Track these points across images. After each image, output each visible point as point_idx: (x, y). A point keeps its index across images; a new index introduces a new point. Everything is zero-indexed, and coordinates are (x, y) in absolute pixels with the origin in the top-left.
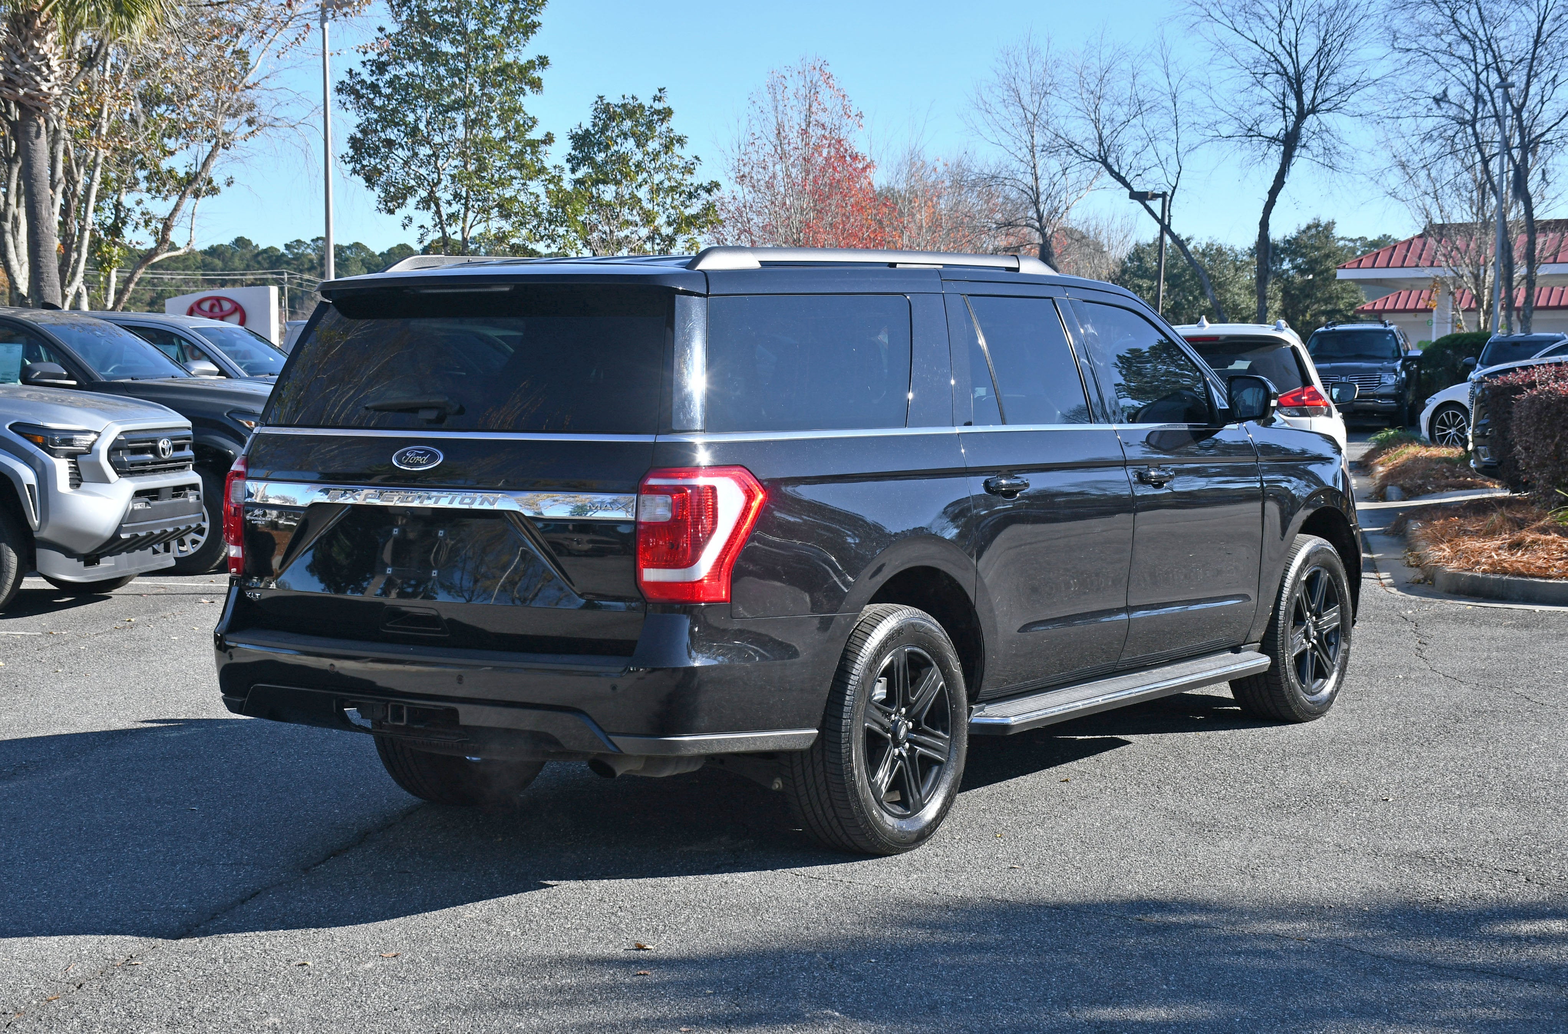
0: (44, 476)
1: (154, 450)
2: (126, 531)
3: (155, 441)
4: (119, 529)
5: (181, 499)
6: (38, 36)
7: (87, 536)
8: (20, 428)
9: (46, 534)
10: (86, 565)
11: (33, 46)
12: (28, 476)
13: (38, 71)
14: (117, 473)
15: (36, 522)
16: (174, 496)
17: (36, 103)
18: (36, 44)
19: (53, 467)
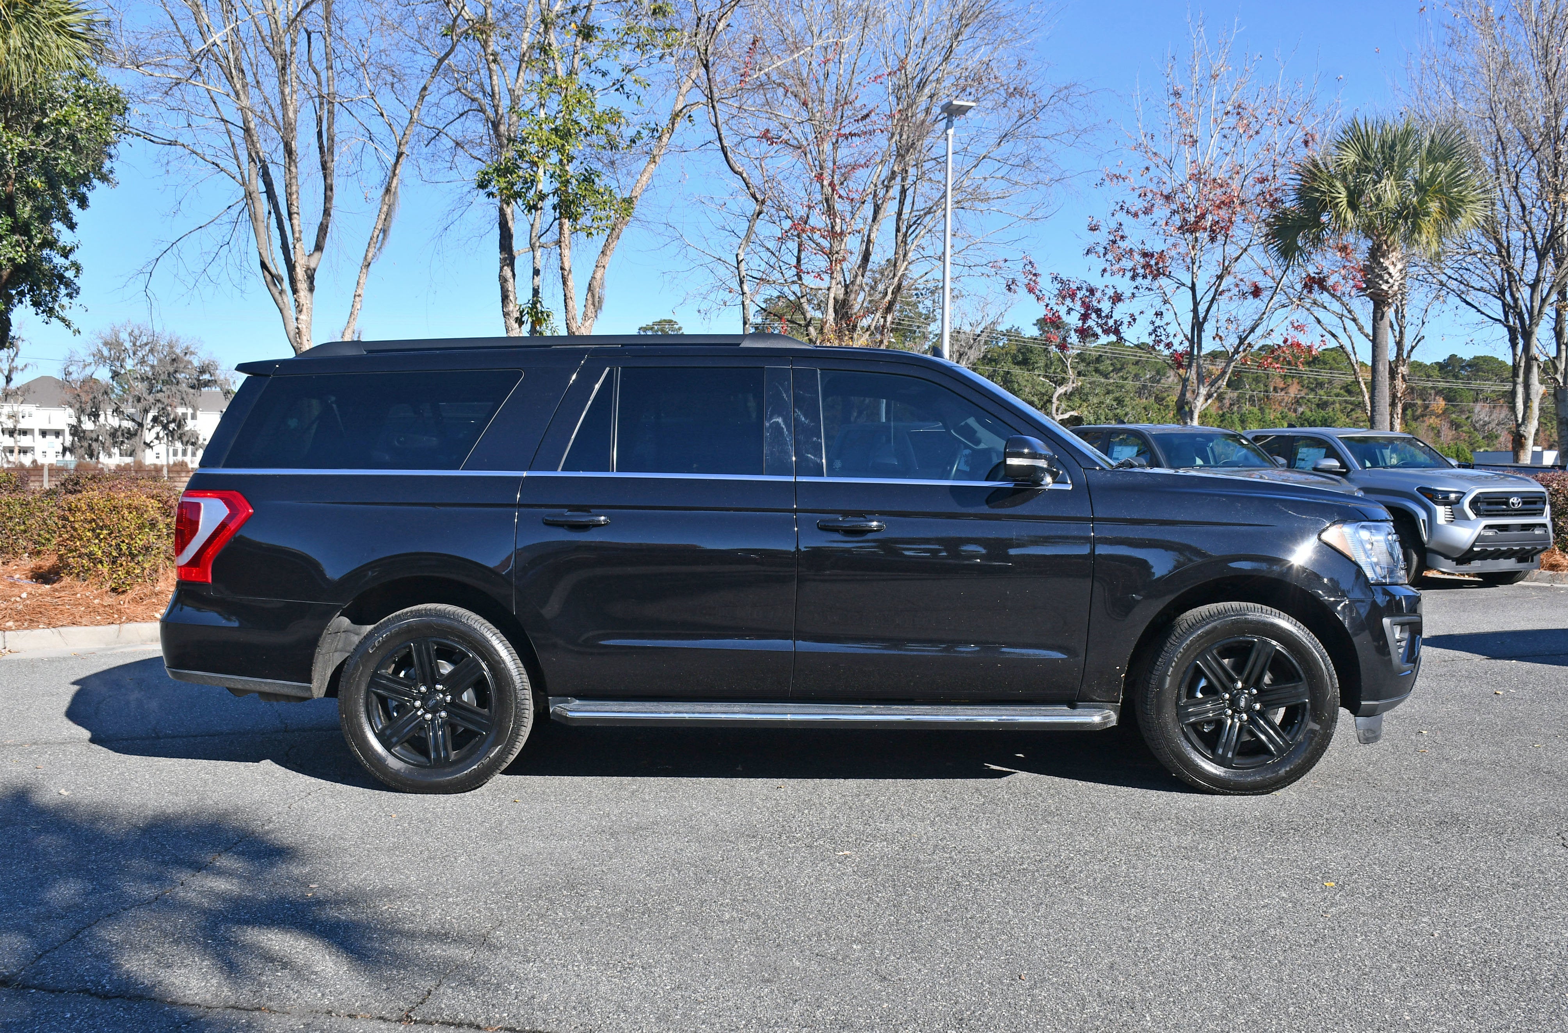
0: (1431, 514)
1: (1506, 503)
2: (1478, 546)
3: (1508, 499)
4: (1473, 545)
5: (1530, 532)
6: (1383, 256)
7: (1455, 549)
8: (1422, 490)
9: (1431, 545)
10: (1457, 564)
11: (1380, 262)
12: (1422, 515)
13: (1381, 277)
14: (1476, 515)
15: (1425, 538)
16: (1522, 530)
17: (1381, 298)
18: (1382, 260)
19: (1435, 510)
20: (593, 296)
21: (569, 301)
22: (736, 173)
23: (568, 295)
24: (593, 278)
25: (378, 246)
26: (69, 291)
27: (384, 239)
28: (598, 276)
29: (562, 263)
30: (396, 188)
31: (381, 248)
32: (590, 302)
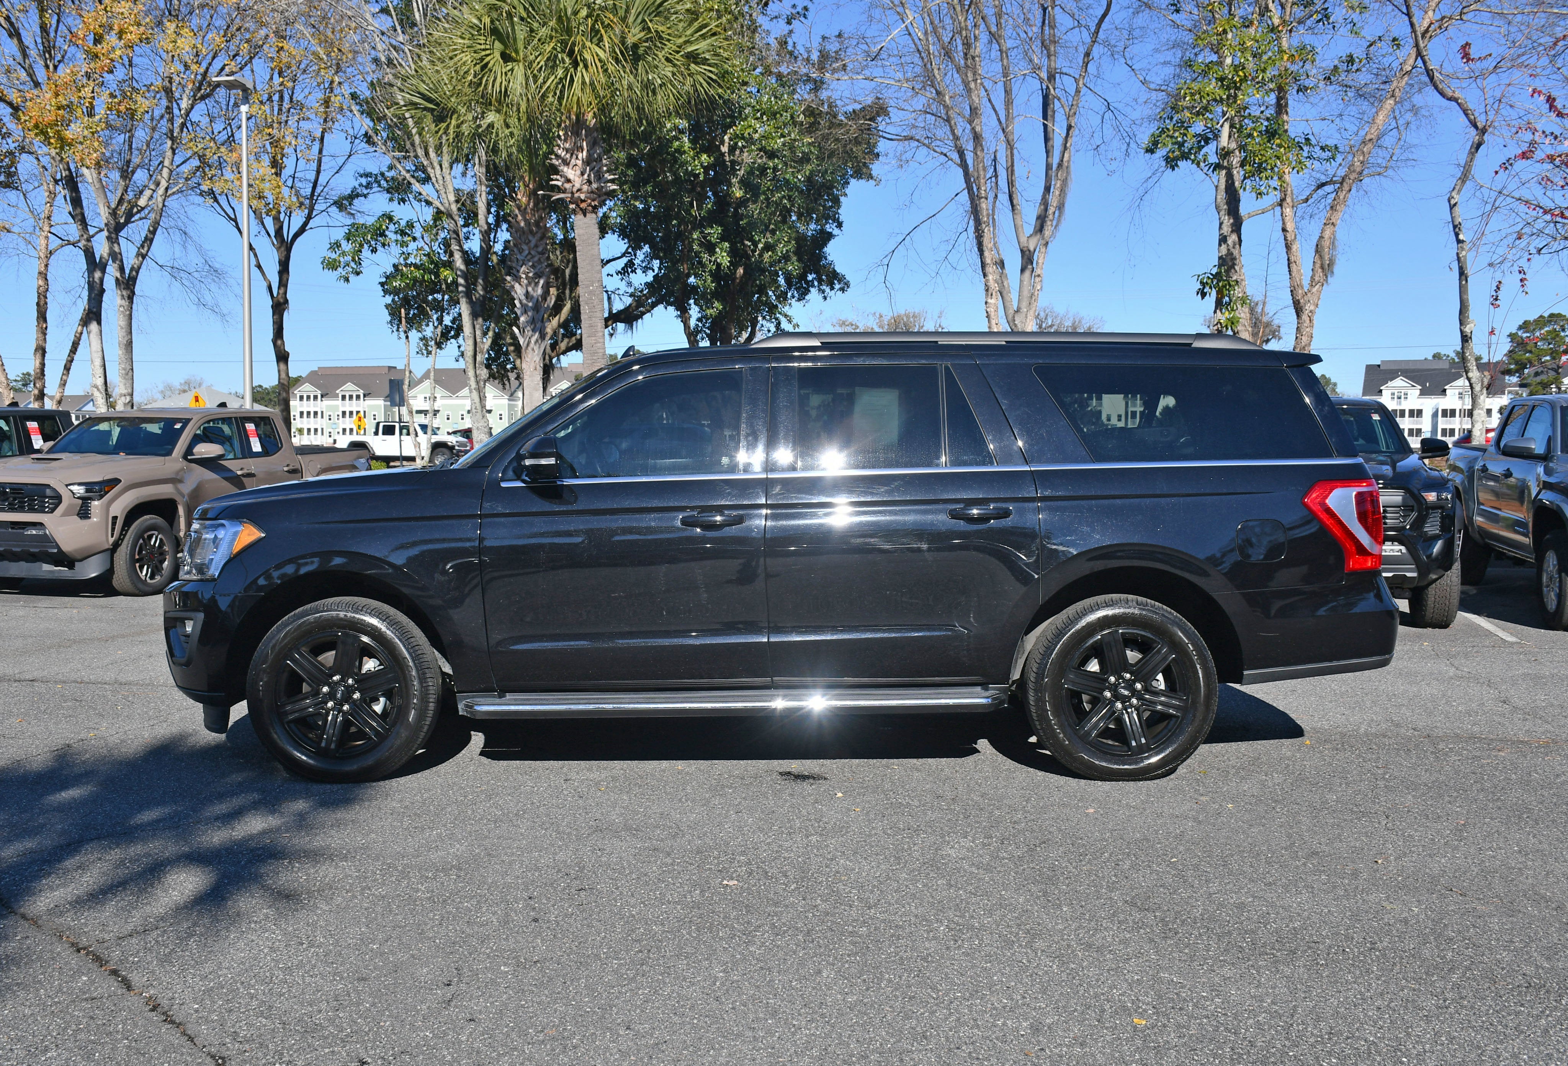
20: (1321, 257)
21: (1294, 267)
22: (1450, 99)
23: (1292, 259)
24: (1321, 237)
25: (1054, 223)
26: (842, 285)
27: (1060, 216)
28: (1327, 234)
29: (1284, 223)
30: (1068, 161)
31: (1057, 226)
32: (1318, 265)
